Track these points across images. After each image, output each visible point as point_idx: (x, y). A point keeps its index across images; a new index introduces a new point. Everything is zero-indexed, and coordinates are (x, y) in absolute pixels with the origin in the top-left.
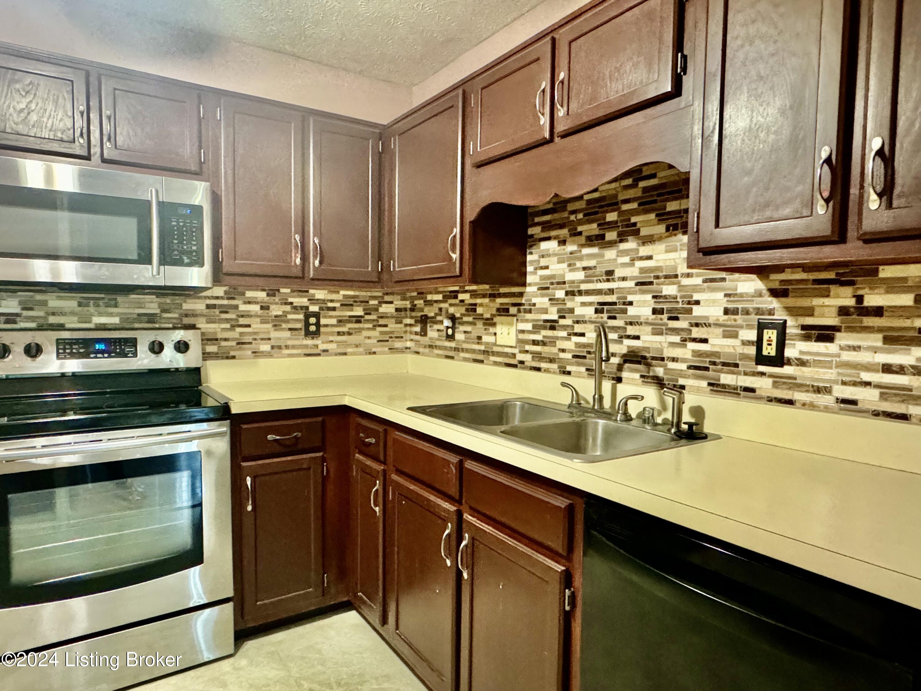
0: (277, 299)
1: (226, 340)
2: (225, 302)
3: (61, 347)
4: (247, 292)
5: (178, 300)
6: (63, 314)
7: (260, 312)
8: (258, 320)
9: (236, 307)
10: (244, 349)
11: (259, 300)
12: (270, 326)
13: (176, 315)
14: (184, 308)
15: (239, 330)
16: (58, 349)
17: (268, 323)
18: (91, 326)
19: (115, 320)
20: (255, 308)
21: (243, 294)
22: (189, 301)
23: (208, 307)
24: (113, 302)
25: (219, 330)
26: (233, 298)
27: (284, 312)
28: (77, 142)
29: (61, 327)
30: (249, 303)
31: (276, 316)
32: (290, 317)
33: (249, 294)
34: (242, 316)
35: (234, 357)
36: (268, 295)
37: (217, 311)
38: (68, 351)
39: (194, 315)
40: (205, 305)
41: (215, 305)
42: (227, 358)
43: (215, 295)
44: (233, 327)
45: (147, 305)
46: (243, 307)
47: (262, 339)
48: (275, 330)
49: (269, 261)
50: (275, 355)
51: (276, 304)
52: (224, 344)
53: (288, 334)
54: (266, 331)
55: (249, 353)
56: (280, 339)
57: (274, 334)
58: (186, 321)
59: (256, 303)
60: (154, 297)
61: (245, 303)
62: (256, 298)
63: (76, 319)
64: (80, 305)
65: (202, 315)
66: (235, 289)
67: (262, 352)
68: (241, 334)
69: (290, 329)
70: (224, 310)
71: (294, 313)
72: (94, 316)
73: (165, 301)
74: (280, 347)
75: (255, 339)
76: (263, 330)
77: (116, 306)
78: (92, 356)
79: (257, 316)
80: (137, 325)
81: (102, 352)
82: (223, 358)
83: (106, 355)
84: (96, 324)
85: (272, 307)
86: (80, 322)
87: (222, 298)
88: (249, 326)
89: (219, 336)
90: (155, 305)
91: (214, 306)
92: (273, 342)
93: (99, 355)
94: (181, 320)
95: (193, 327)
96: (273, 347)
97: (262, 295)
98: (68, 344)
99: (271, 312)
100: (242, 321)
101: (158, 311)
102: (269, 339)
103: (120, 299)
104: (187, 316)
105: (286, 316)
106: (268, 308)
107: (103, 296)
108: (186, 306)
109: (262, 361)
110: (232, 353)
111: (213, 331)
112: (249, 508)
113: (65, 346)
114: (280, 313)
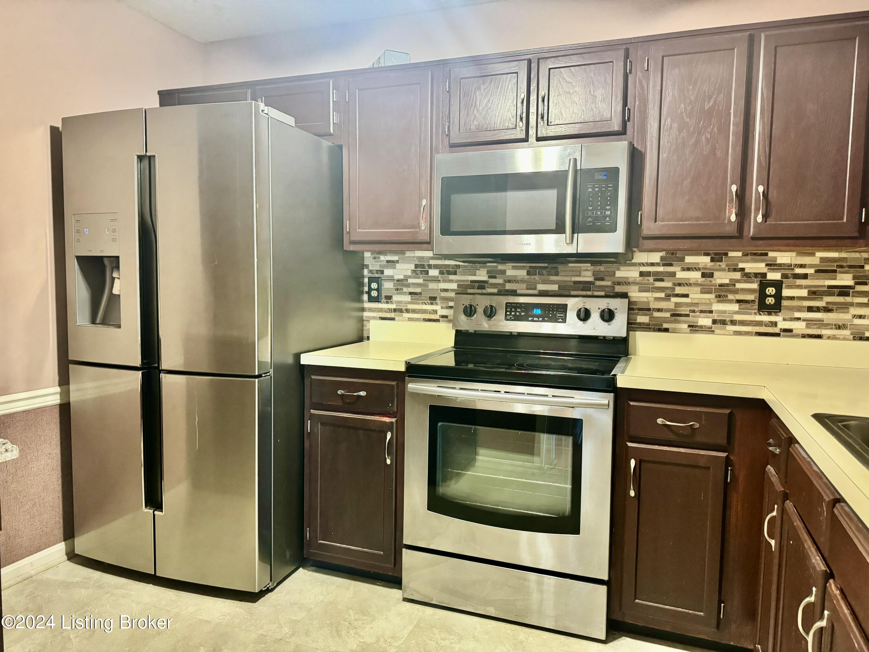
0: (723, 265)
1: (659, 310)
2: (661, 269)
3: (509, 310)
4: (686, 257)
5: (611, 267)
6: (517, 282)
7: (701, 280)
8: (698, 289)
9: (673, 274)
10: (679, 322)
11: (701, 266)
12: (712, 296)
13: (609, 283)
14: (617, 275)
15: (674, 300)
16: (506, 311)
17: (711, 293)
18: (535, 292)
19: (555, 287)
20: (696, 275)
21: (682, 259)
22: (622, 268)
23: (642, 274)
24: (553, 271)
25: (652, 299)
26: (671, 265)
27: (731, 280)
28: (518, 128)
29: (514, 293)
30: (688, 269)
31: (721, 285)
32: (739, 286)
33: (689, 259)
34: (680, 285)
35: (666, 330)
36: (712, 260)
37: (651, 279)
38: (513, 313)
39: (626, 282)
40: (638, 272)
41: (650, 272)
42: (660, 330)
43: (650, 261)
44: (668, 297)
45: (583, 273)
46: (681, 275)
47: (702, 312)
48: (718, 302)
49: (697, 219)
50: (717, 331)
51: (723, 270)
52: (656, 314)
53: (736, 307)
54: (708, 302)
55: (685, 326)
56: (724, 312)
57: (717, 307)
58: (618, 289)
59: (697, 269)
60: (589, 265)
61: (683, 269)
62: (698, 264)
63: (524, 286)
64: (528, 273)
65: (635, 283)
66: (673, 254)
67: (701, 327)
68: (677, 304)
69: (739, 301)
70: (659, 277)
71: (746, 282)
72: (539, 283)
73: (600, 269)
74: (723, 322)
75: (694, 311)
76: (703, 301)
77: (557, 274)
78: (530, 319)
79: (696, 284)
80: (573, 293)
81: (538, 316)
82: (654, 330)
83: (541, 319)
84: (539, 291)
85: (716, 274)
86: (527, 289)
87: (658, 264)
88: (687, 296)
89: (652, 306)
90: (590, 273)
91: (648, 274)
92: (716, 316)
93: (535, 319)
94: (614, 288)
95: (624, 295)
96: (714, 322)
97: (705, 260)
98: (514, 307)
99: (715, 280)
100: (678, 290)
101: (591, 279)
102: (711, 312)
103: (561, 268)
104: (619, 284)
105: (734, 285)
106: (711, 275)
107: (546, 265)
108: (619, 274)
109: (701, 338)
110: (665, 326)
111: (646, 300)
112: (632, 493)
113: (511, 309)
114: (727, 281)
